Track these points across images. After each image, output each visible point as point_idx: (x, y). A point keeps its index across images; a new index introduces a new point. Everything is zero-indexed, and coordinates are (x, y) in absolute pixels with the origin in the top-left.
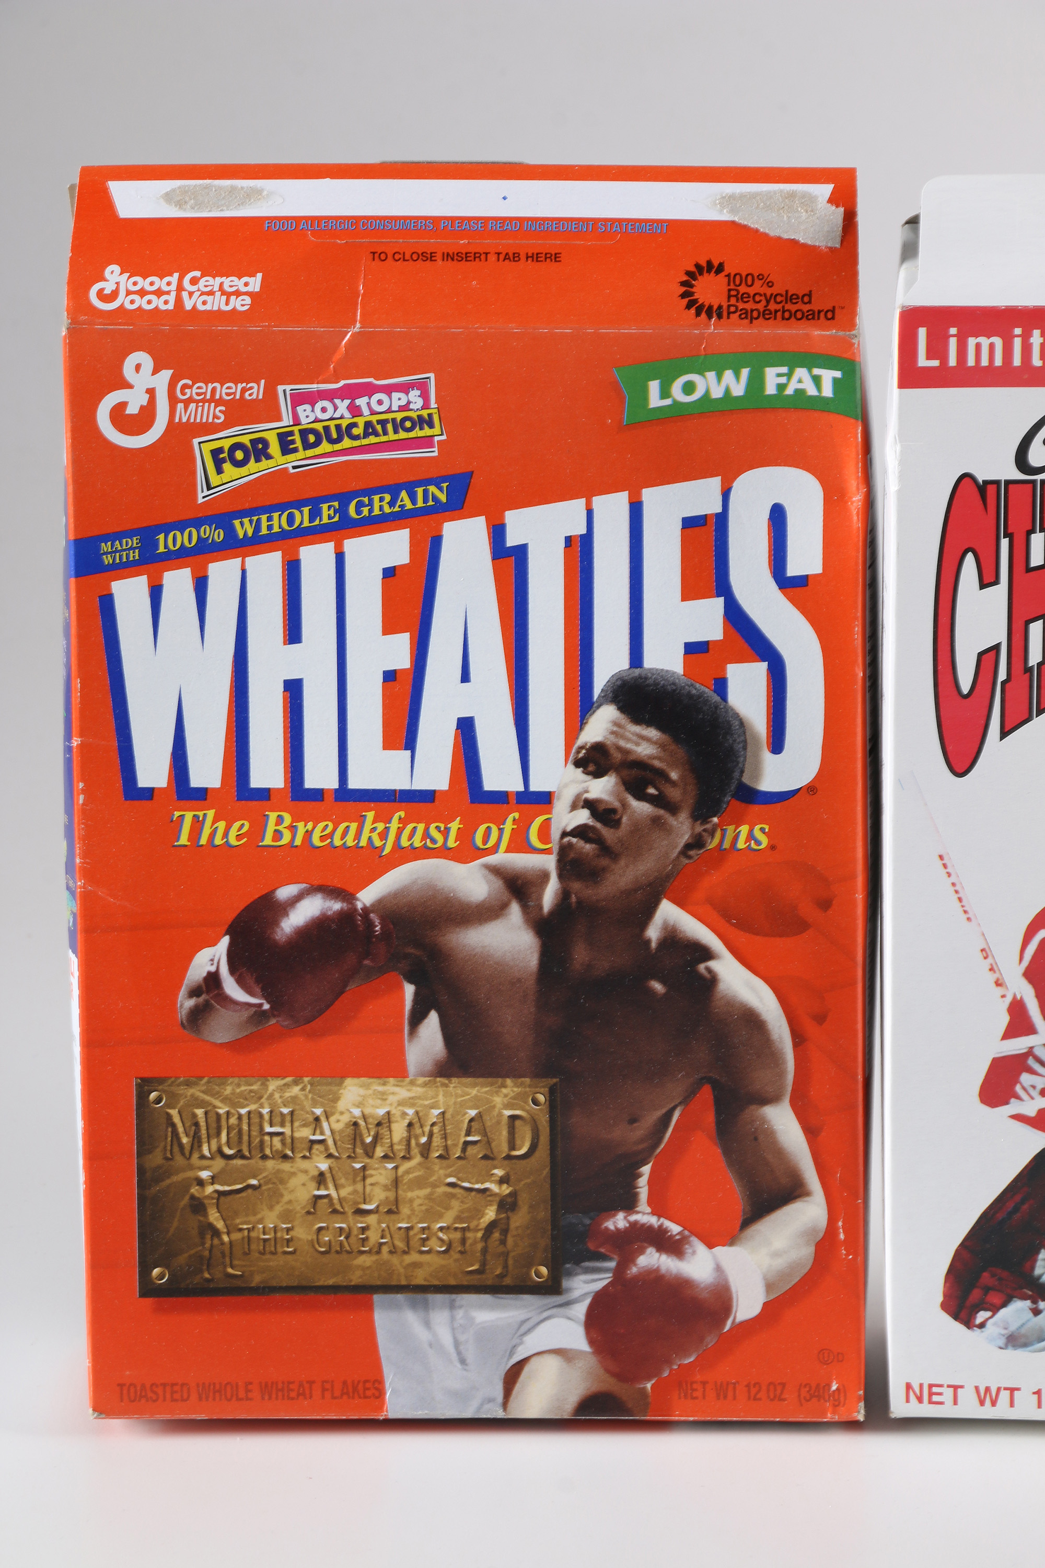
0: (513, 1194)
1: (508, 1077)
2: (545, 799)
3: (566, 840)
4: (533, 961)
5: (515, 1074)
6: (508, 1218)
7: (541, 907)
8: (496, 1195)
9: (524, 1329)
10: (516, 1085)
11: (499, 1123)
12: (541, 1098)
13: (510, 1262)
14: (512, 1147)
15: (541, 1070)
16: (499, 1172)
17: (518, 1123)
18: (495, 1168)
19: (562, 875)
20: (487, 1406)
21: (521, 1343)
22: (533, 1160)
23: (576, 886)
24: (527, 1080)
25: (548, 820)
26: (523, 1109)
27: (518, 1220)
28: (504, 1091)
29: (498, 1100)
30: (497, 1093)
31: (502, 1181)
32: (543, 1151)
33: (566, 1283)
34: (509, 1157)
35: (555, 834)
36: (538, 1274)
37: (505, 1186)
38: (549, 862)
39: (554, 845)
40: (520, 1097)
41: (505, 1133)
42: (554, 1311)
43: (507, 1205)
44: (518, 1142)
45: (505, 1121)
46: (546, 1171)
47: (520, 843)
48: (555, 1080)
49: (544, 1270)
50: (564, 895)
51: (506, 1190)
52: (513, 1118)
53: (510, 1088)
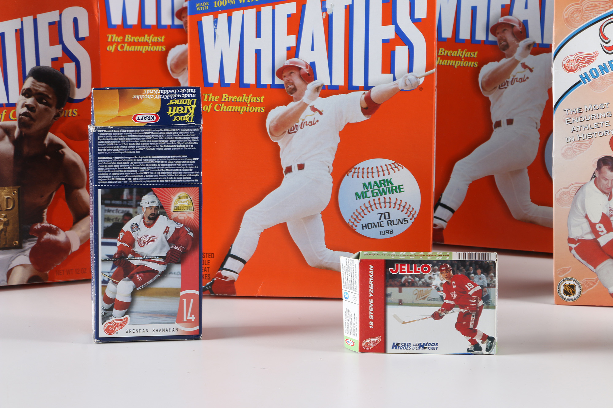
0: (8, 221)
1: (6, 187)
2: (14, 105)
3: (20, 117)
4: (12, 152)
5: (8, 186)
6: (6, 228)
7: (14, 137)
8: (3, 221)
9: (12, 259)
10: (8, 189)
11: (3, 200)
12: (15, 192)
13: (7, 240)
14: (7, 207)
15: (15, 184)
16: (4, 215)
17: (9, 200)
18: (3, 213)
19: (19, 127)
20: (3, 282)
21: (11, 263)
22: (14, 210)
23: (24, 130)
24: (11, 187)
25: (15, 111)
26: (10, 196)
27: (9, 228)
28: (5, 191)
29: (3, 193)
30: (3, 192)
31: (5, 217)
32: (16, 208)
33: (23, 245)
34: (7, 210)
35: (17, 115)
36: (16, 243)
37: (5, 218)
38: (16, 123)
39: (17, 118)
40: (10, 192)
41: (5, 203)
42: (20, 253)
43: (6, 224)
44: (9, 205)
45: (5, 199)
46: (17, 213)
47: (7, 118)
48: (19, 187)
49: (17, 242)
50: (20, 133)
51: (6, 219)
52: (8, 198)
53: (7, 190)
